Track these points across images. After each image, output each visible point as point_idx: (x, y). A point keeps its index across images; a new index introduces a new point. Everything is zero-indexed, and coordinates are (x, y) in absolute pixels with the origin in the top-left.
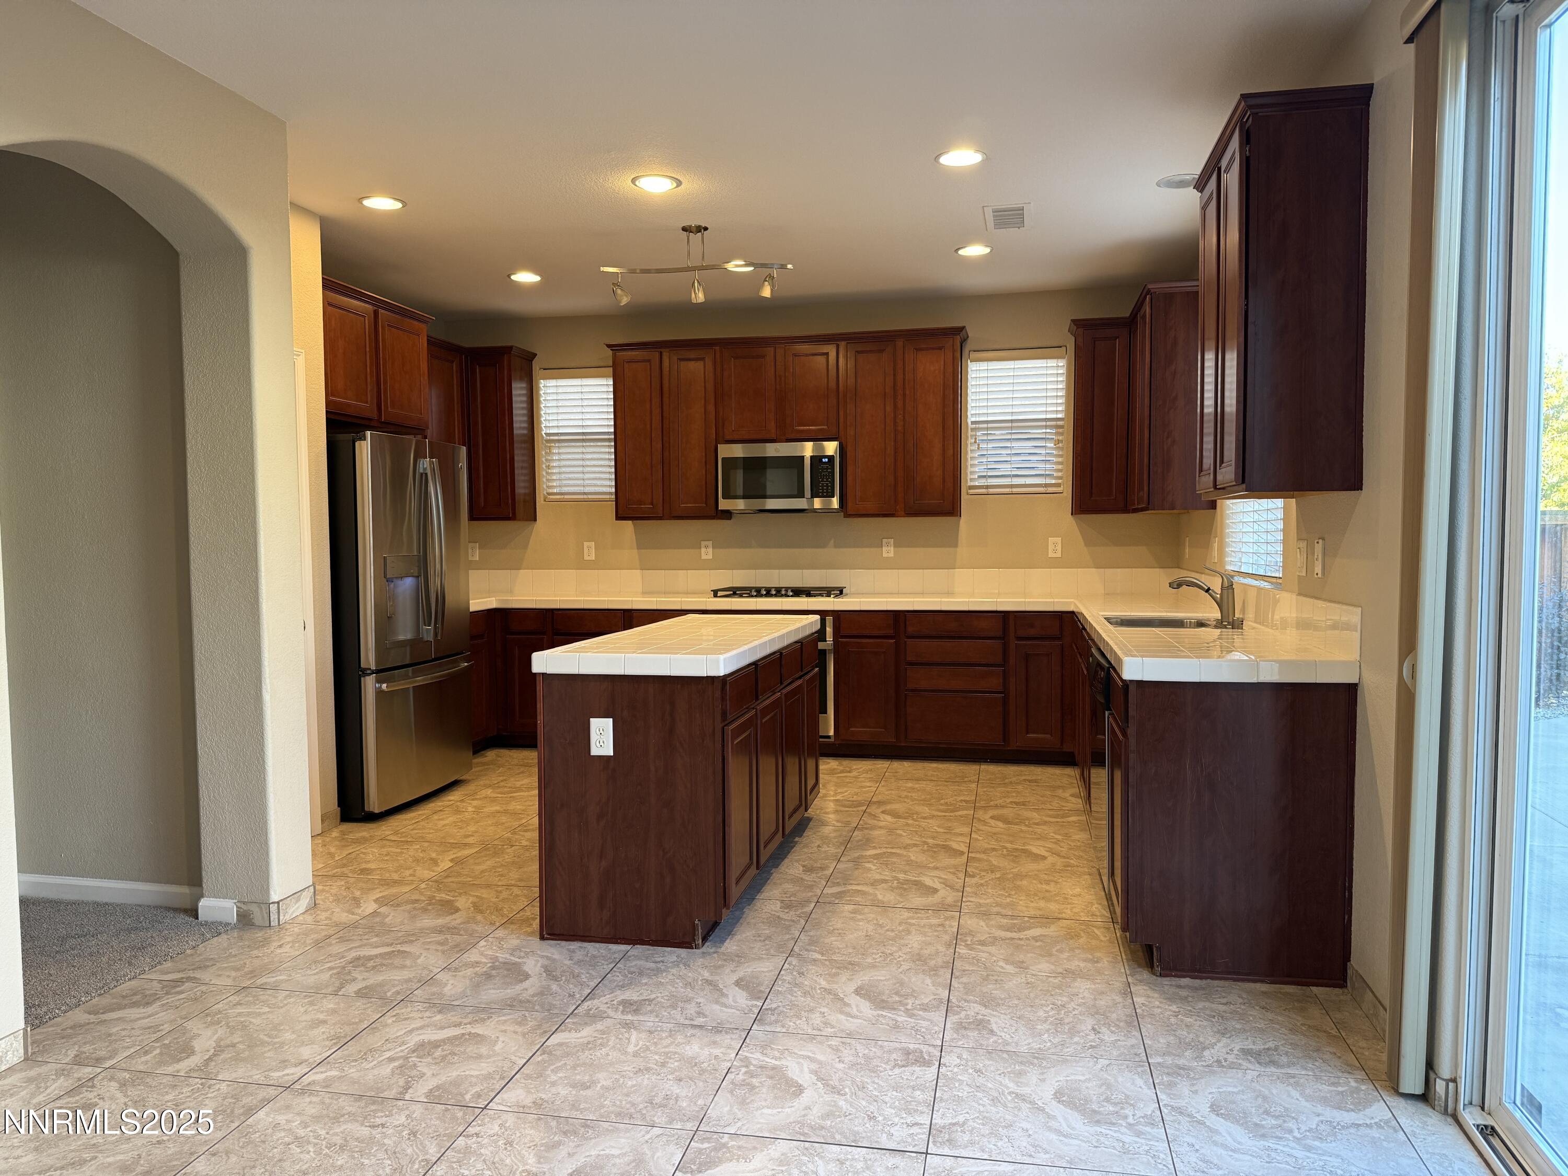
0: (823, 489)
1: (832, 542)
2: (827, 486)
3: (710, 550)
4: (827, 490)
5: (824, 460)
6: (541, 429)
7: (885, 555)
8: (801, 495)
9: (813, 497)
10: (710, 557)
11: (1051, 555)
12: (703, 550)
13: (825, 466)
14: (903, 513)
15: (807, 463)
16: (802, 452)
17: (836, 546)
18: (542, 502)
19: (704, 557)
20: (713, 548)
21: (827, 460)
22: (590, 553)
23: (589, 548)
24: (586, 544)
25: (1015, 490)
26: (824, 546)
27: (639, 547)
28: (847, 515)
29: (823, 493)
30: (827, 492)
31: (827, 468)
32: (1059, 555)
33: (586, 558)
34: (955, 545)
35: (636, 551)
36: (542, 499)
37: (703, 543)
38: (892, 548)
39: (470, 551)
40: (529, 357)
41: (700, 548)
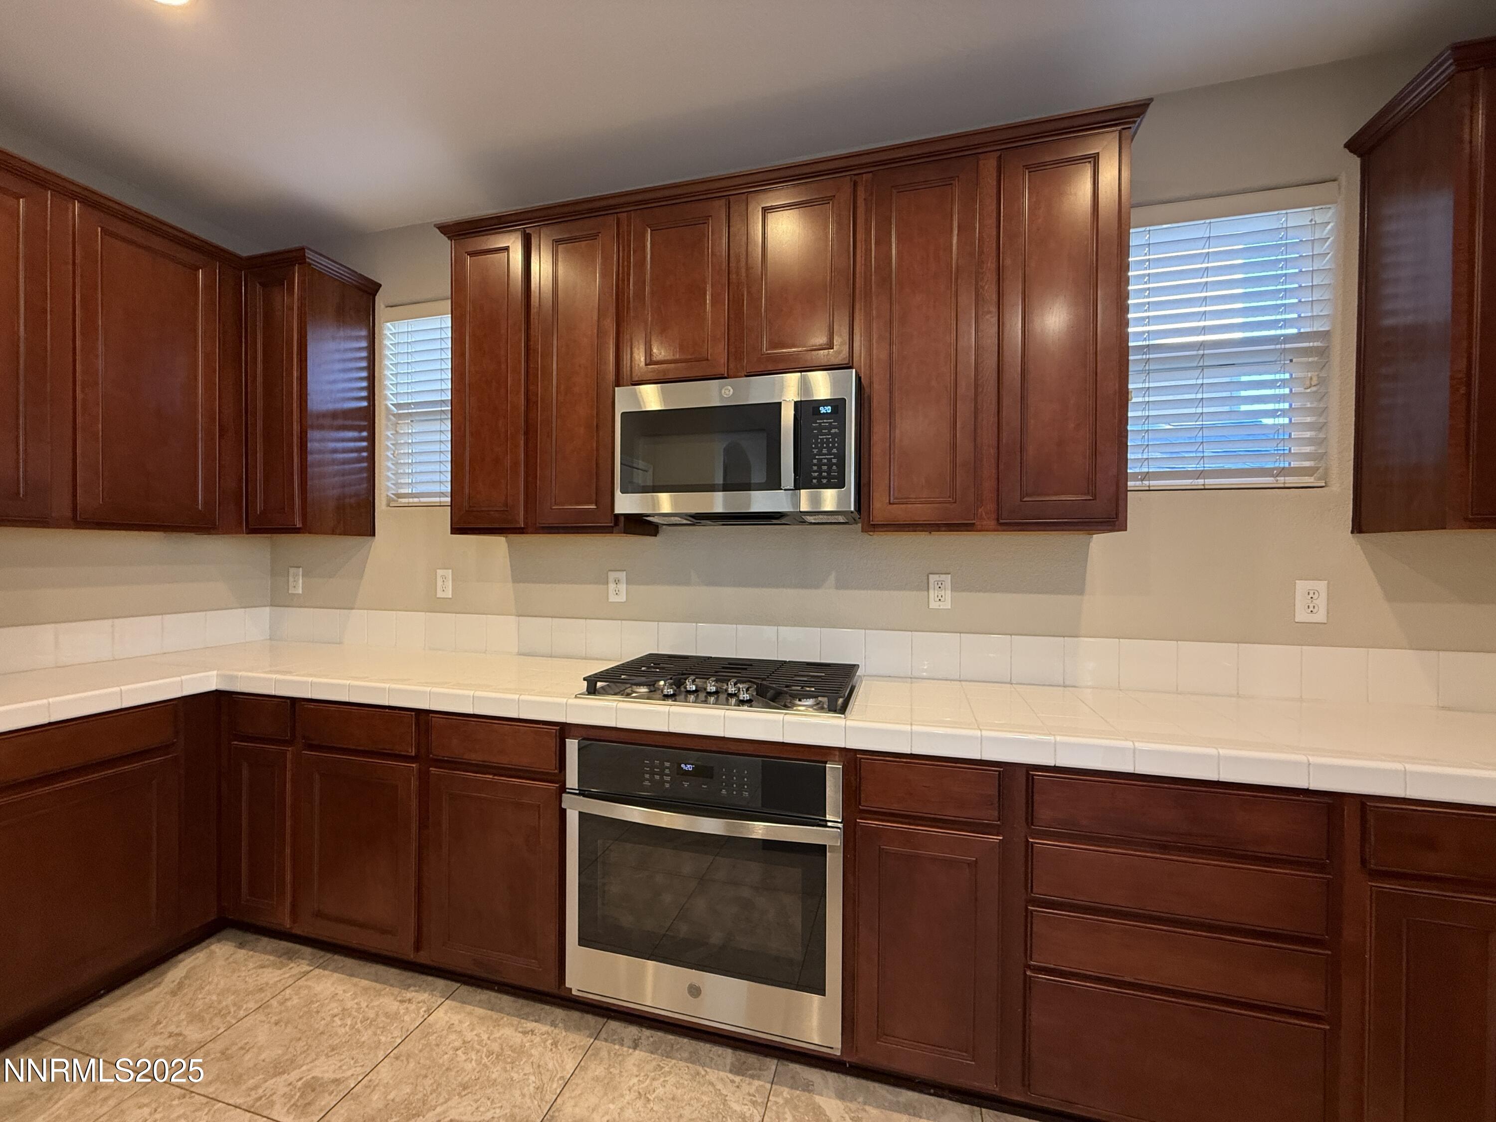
0: (820, 471)
1: (832, 578)
2: (830, 464)
3: (623, 587)
4: (829, 472)
5: (823, 410)
6: (386, 398)
7: (934, 605)
8: (773, 483)
9: (798, 487)
10: (622, 598)
11: (1301, 616)
12: (612, 586)
13: (825, 422)
14: (992, 523)
15: (788, 416)
16: (781, 396)
17: (841, 585)
18: (384, 507)
19: (613, 598)
20: (629, 582)
21: (829, 409)
22: (445, 590)
23: (444, 578)
24: (440, 572)
25: (1210, 482)
26: (816, 585)
27: (516, 580)
28: (872, 527)
29: (819, 481)
30: (829, 478)
31: (831, 427)
32: (1320, 616)
33: (440, 594)
34: (1081, 591)
35: (510, 585)
36: (384, 502)
37: (612, 576)
38: (949, 592)
39: (291, 579)
40: (370, 289)
41: (607, 583)
